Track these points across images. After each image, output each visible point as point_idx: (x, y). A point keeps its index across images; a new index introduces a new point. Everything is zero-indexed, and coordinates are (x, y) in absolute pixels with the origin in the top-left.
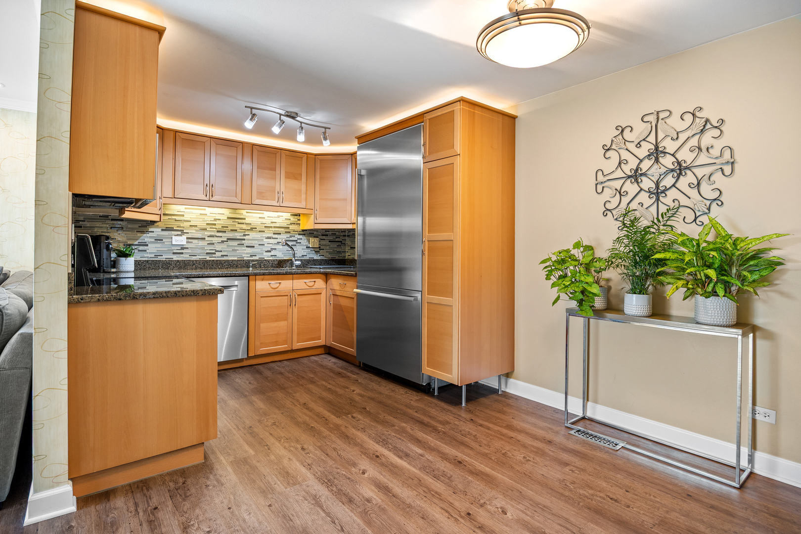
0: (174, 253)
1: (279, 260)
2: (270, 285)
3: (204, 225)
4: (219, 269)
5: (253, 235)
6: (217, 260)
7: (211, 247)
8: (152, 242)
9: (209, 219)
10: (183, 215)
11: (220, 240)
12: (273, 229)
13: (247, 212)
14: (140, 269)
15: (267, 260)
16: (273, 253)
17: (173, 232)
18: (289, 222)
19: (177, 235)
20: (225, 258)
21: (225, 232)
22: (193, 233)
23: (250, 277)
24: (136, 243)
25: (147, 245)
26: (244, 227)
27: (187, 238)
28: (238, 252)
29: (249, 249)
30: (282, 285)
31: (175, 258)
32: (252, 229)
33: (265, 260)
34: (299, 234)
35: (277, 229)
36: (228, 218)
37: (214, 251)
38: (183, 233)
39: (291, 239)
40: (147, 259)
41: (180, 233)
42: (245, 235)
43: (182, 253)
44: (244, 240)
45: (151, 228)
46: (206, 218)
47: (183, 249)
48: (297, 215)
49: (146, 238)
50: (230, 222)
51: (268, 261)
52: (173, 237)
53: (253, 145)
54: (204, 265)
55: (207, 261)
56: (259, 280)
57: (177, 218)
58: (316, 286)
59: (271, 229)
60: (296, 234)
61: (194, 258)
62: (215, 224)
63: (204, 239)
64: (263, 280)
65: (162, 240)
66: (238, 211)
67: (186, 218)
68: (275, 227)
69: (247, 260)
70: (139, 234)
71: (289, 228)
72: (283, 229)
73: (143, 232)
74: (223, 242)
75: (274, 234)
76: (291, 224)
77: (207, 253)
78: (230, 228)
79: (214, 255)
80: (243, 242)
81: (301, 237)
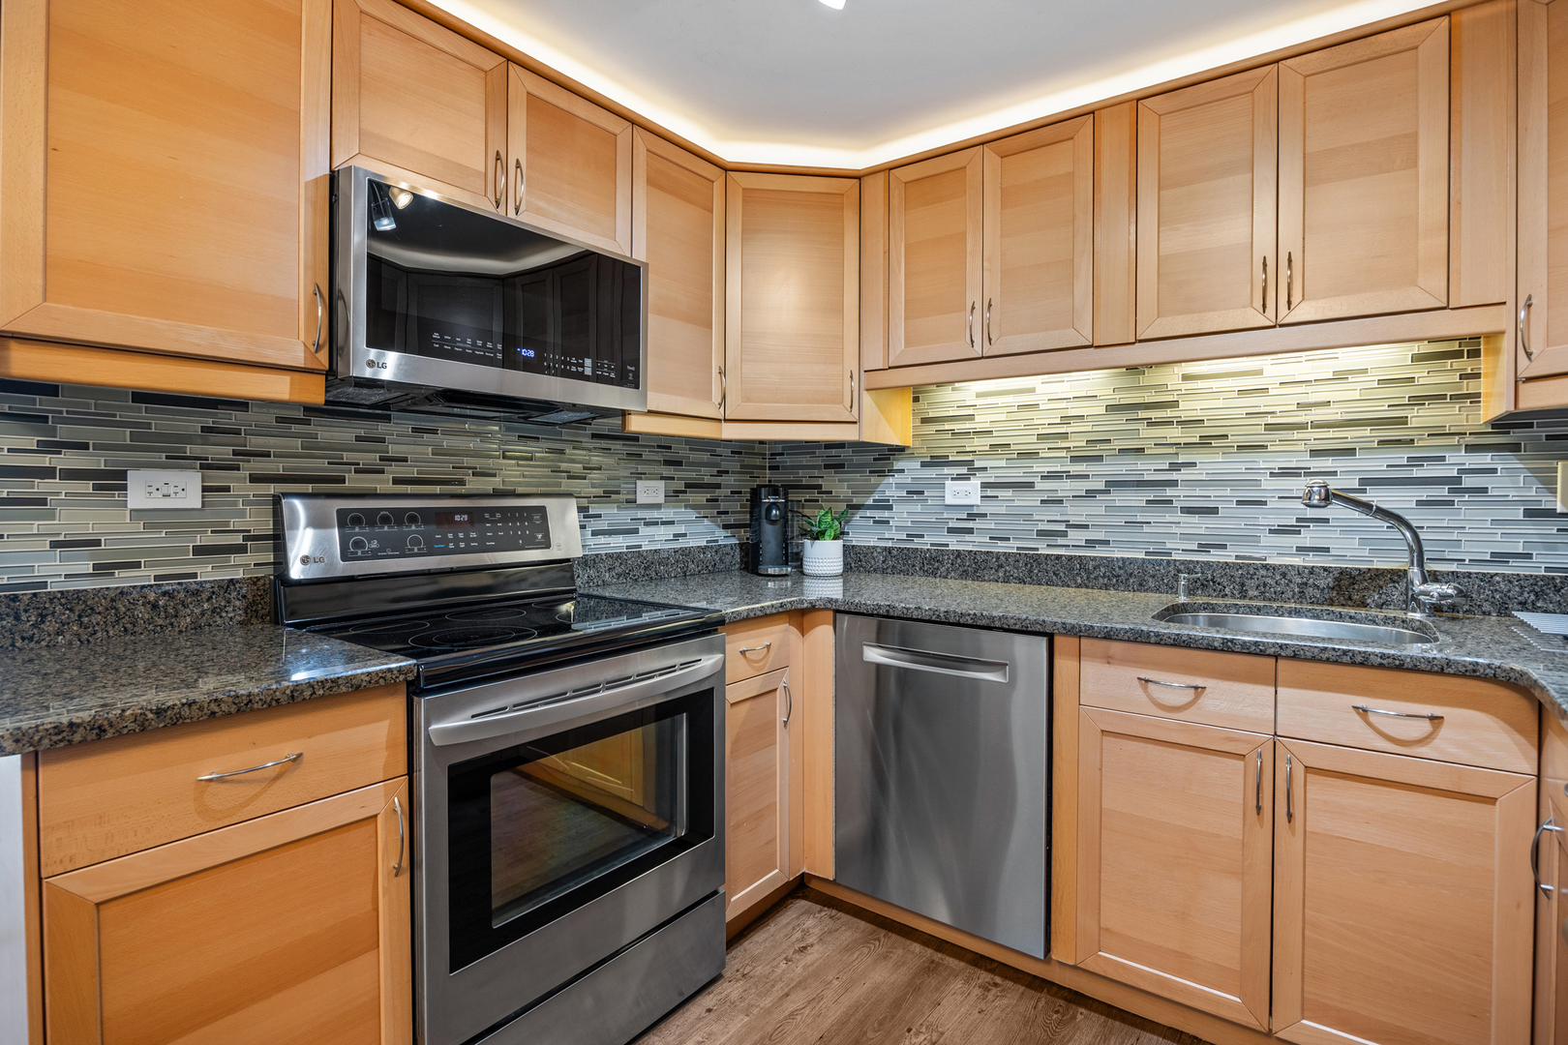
0: (951, 531)
1: (1343, 572)
2: (1145, 689)
3: (1029, 441)
4: (1079, 586)
5: (1209, 463)
6: (1070, 558)
7: (1054, 512)
8: (901, 500)
9: (1046, 419)
10: (971, 417)
11: (1082, 486)
12: (1311, 434)
13: (1186, 378)
14: (875, 570)
15: (1274, 568)
16: (1307, 538)
17: (946, 470)
18: (1404, 393)
19: (960, 478)
20: (1099, 552)
21: (1099, 458)
22: (998, 468)
23: (1058, 641)
24: (870, 502)
25: (890, 508)
26: (1174, 434)
27: (985, 485)
28: (1146, 528)
29: (1195, 519)
30: (1207, 702)
31: (955, 543)
32: (1205, 442)
33: (1265, 567)
34: (1471, 448)
35: (1331, 433)
36: (1110, 408)
37: (1062, 527)
38: (973, 470)
39: (1416, 473)
40: (890, 544)
41: (964, 470)
42: (1175, 467)
43: (970, 531)
44: (1173, 483)
45: (898, 460)
46: (1038, 418)
47: (972, 517)
48: (1457, 354)
49: (890, 487)
50: (1119, 421)
51: (1284, 572)
52: (948, 483)
53: (1139, 99)
54: (1030, 571)
55: (1040, 559)
56: (1094, 657)
57: (957, 426)
58: (1448, 744)
59: (1296, 435)
60: (1456, 448)
61: (1001, 547)
62: (1064, 436)
63: (1030, 485)
64: (1109, 660)
65: (922, 493)
66: (1151, 377)
67: (982, 422)
68: (1316, 425)
69: (1183, 562)
70: (874, 479)
71: (1403, 421)
72: (1367, 432)
73: (881, 473)
74: (1091, 494)
75: (1315, 453)
76: (1417, 401)
77: (1041, 533)
78: (1117, 445)
79: (1060, 541)
80: (1169, 492)
81: (1485, 459)
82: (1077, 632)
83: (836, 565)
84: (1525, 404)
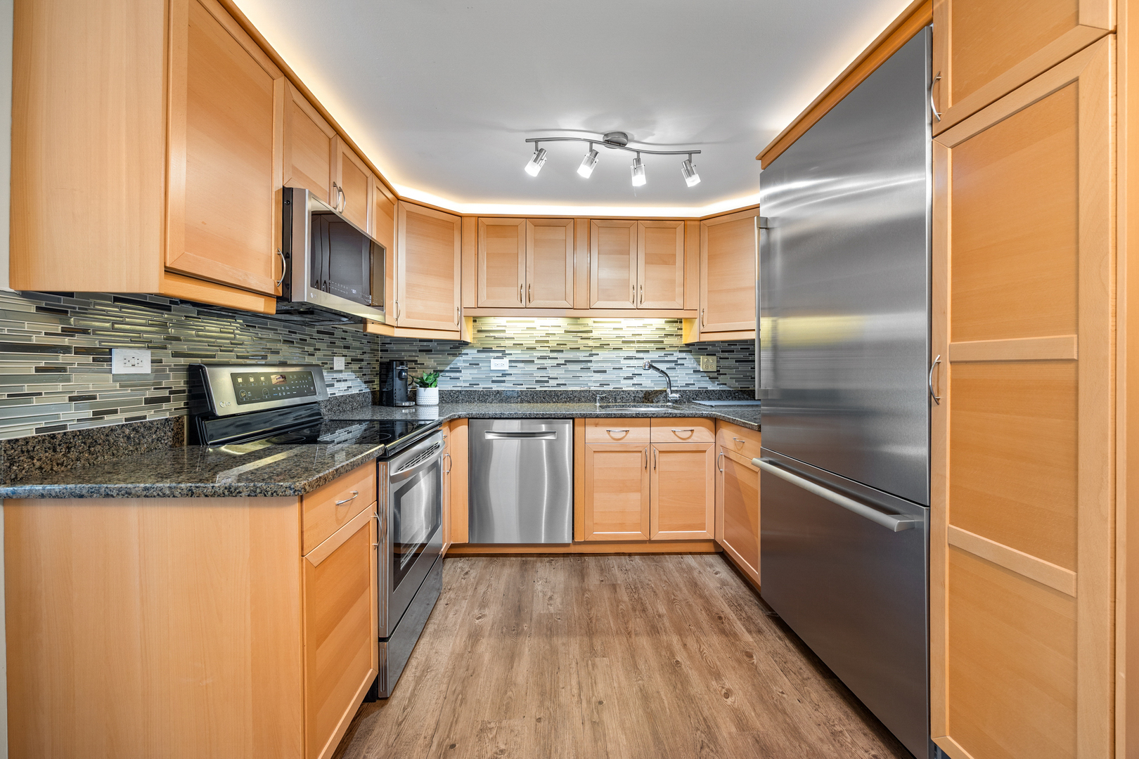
0: (493, 382)
1: (646, 391)
2: (609, 434)
3: (532, 343)
4: (554, 402)
5: (603, 354)
6: (551, 391)
7: (543, 373)
8: (466, 368)
9: (539, 334)
10: (504, 331)
11: (555, 362)
12: (636, 345)
13: (594, 322)
14: (452, 402)
15: (626, 391)
16: (636, 380)
17: (491, 354)
18: (663, 333)
19: (498, 358)
20: (562, 388)
21: (562, 351)
22: (517, 354)
23: (576, 420)
24: (448, 369)
25: (460, 371)
26: (590, 343)
27: (510, 361)
28: (581, 379)
29: (599, 374)
30: (630, 435)
31: (495, 387)
32: (602, 346)
33: (623, 391)
34: (680, 351)
35: (642, 345)
36: (566, 332)
37: (547, 379)
38: (504, 354)
39: (666, 359)
40: (459, 389)
41: (500, 355)
42: (591, 355)
43: (504, 381)
44: (591, 361)
45: (464, 349)
46: (535, 333)
47: (504, 375)
48: (677, 322)
49: (459, 362)
50: (570, 337)
51: (628, 393)
52: (492, 360)
53: (591, 220)
54: (533, 398)
55: (536, 392)
56: (591, 425)
57: (497, 335)
58: (695, 438)
59: (632, 345)
60: (676, 351)
61: (519, 388)
62: (547, 342)
63: (533, 361)
64: (596, 425)
65: (478, 364)
66: (581, 321)
67: (508, 334)
68: (639, 342)
69: (595, 391)
70: (450, 358)
71: (662, 342)
72: (652, 345)
73: (455, 355)
74: (559, 365)
75: (638, 351)
76: (667, 335)
77: (537, 381)
78: (568, 347)
79: (546, 384)
80: (589, 364)
81: (684, 355)
82: (584, 417)
83: (436, 400)
84: (702, 340)
